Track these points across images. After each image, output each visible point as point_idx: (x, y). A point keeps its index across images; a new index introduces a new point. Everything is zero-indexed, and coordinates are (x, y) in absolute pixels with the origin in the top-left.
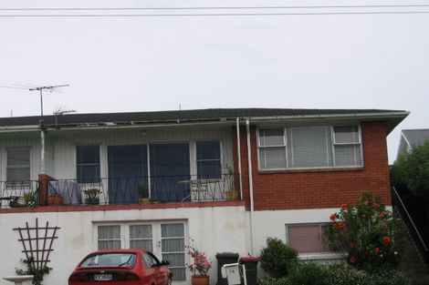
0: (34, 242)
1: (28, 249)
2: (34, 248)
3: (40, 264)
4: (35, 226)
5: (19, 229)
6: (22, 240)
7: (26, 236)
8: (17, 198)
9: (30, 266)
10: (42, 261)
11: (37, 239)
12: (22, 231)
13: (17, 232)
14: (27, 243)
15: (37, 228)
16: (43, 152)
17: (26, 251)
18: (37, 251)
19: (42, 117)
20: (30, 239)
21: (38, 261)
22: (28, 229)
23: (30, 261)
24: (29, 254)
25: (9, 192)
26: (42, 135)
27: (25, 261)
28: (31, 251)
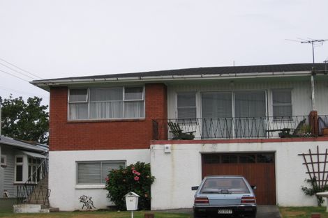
0: (315, 166)
1: (311, 170)
2: (316, 170)
3: (321, 182)
4: (316, 153)
5: (304, 155)
6: (306, 164)
7: (308, 160)
8: (288, 130)
9: (313, 184)
10: (323, 181)
11: (318, 163)
12: (306, 157)
13: (302, 157)
14: (310, 166)
15: (318, 154)
16: (313, 93)
17: (309, 173)
18: (319, 172)
19: (314, 65)
20: (312, 163)
21: (319, 181)
22: (310, 155)
23: (313, 181)
24: (312, 175)
25: (279, 125)
26: (312, 79)
27: (309, 181)
28: (314, 173)
